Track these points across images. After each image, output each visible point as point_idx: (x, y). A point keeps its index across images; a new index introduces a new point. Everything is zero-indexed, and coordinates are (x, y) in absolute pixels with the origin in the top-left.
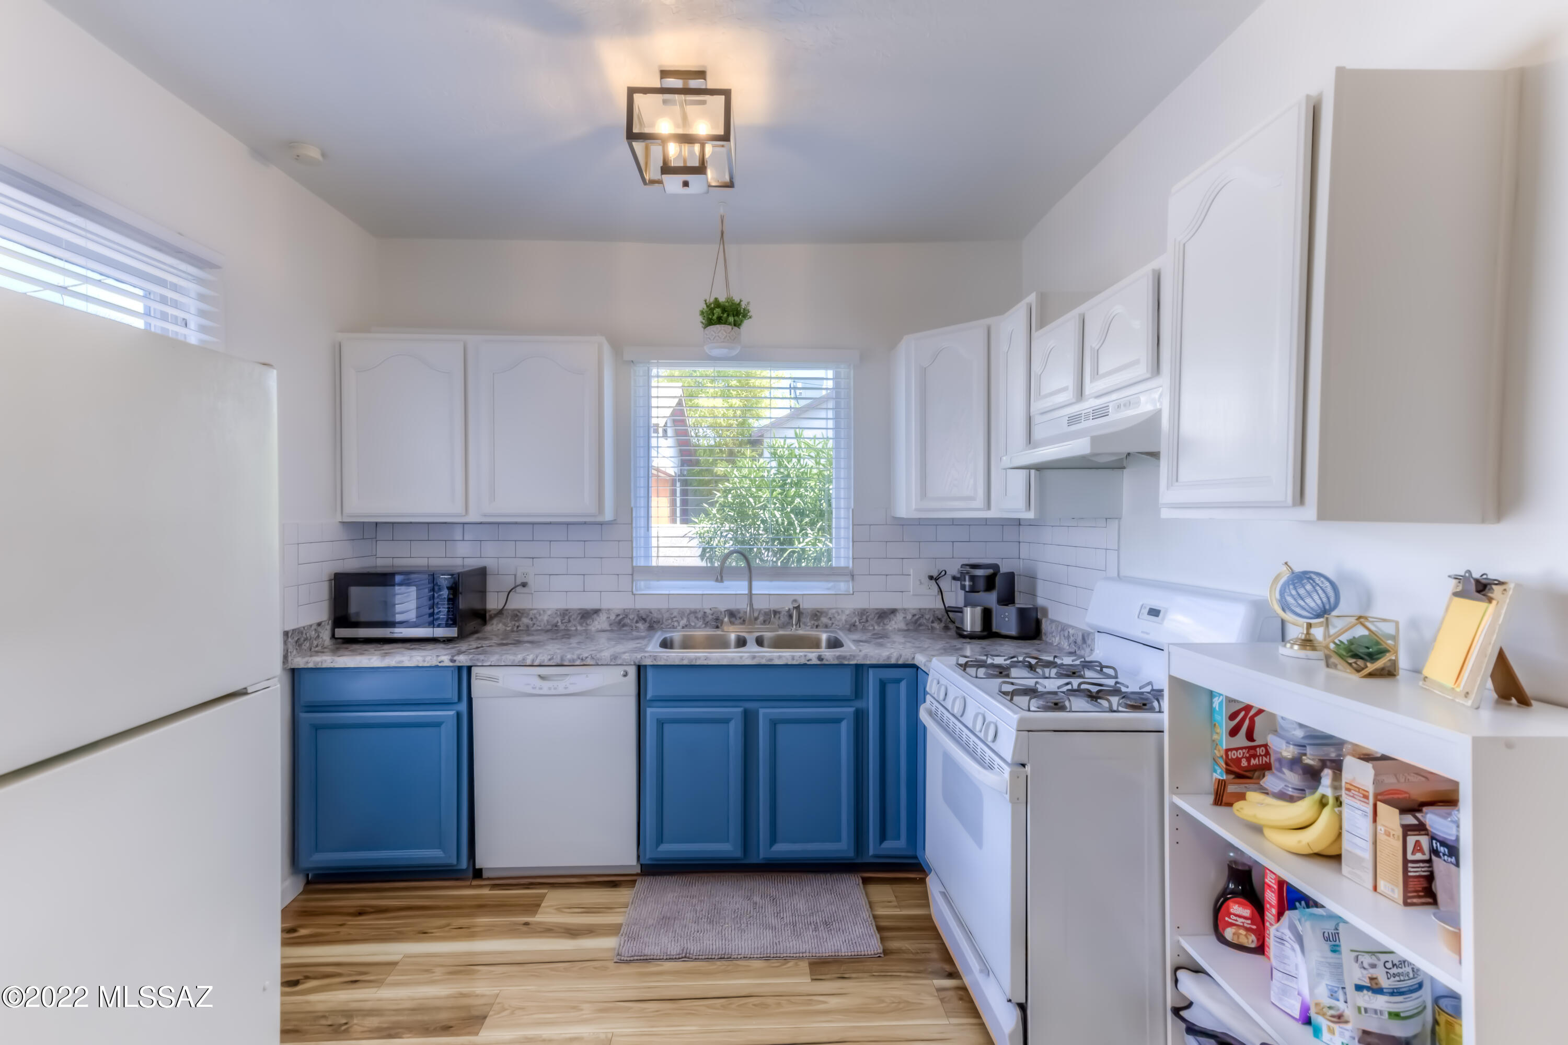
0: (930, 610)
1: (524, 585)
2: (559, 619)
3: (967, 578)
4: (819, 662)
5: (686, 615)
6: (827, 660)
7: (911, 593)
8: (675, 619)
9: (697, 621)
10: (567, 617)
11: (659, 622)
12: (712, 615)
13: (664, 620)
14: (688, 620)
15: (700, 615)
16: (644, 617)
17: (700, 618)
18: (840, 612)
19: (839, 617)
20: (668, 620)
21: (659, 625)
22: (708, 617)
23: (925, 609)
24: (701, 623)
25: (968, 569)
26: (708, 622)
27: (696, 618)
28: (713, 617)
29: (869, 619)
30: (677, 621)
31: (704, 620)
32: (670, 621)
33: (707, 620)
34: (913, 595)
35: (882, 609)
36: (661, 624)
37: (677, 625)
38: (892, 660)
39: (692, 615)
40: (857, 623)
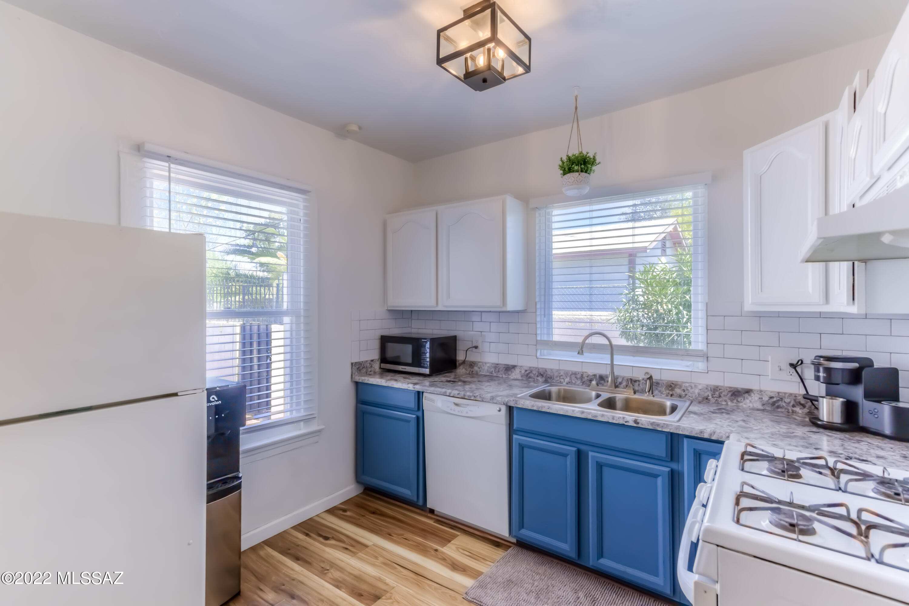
0: (791, 394)
1: (476, 347)
2: (493, 370)
3: (821, 369)
4: (635, 425)
5: (569, 375)
6: (642, 424)
7: (770, 377)
8: (562, 377)
9: (576, 380)
10: (497, 369)
11: (551, 378)
12: (587, 377)
13: (555, 378)
14: (571, 379)
15: (579, 376)
16: (542, 373)
17: (579, 378)
18: (693, 386)
19: (692, 390)
20: (557, 377)
21: (551, 379)
22: (584, 378)
23: (785, 393)
24: (579, 382)
25: (822, 361)
26: (584, 382)
27: (576, 378)
28: (588, 378)
29: (722, 395)
30: (563, 378)
31: (582, 380)
32: (558, 378)
33: (584, 380)
34: (771, 379)
35: (737, 388)
36: (553, 380)
37: (563, 381)
38: (705, 434)
39: (573, 375)
40: (710, 397)
